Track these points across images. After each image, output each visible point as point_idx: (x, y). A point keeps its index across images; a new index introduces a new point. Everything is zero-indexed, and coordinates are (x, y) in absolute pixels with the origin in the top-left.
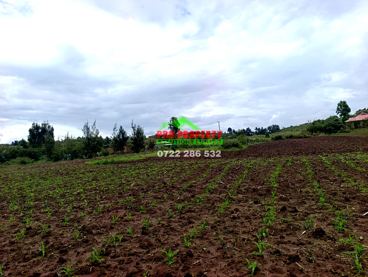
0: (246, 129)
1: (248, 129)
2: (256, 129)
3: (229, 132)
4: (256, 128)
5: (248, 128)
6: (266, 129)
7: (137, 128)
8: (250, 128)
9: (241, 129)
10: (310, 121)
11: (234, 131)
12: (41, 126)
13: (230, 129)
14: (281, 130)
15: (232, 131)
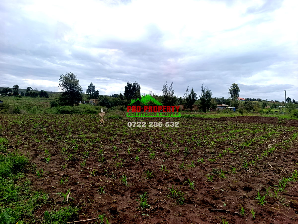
3: (287, 102)
7: (206, 90)
11: (294, 101)
12: (133, 84)
13: (289, 99)
15: (292, 101)
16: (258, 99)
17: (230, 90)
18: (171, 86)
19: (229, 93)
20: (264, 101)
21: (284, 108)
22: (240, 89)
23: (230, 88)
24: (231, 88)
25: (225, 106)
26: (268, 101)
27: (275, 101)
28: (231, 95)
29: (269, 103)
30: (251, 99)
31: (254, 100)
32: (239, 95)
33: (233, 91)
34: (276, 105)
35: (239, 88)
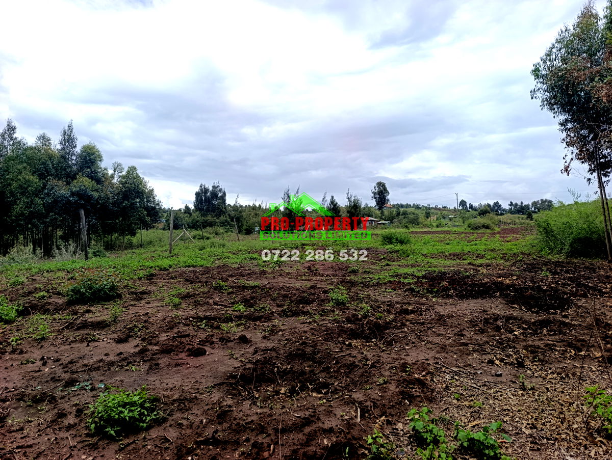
0: (492, 204)
1: (496, 204)
2: (511, 204)
3: (461, 208)
4: (511, 202)
5: (497, 202)
6: (528, 205)
8: (500, 203)
9: (484, 203)
11: (471, 206)
13: (463, 203)
14: (556, 208)
15: (468, 206)
16: (414, 204)
17: (373, 193)
18: (297, 192)
19: (372, 197)
20: (426, 207)
21: (456, 219)
22: (389, 191)
23: (374, 190)
24: (376, 190)
25: (371, 220)
26: (431, 207)
27: (441, 207)
28: (376, 201)
29: (433, 211)
30: (402, 206)
31: (408, 206)
32: (388, 200)
33: (379, 194)
34: (443, 212)
35: (388, 189)
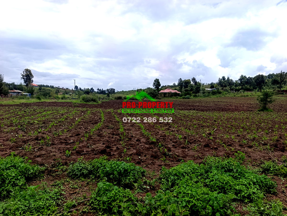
0: (90, 89)
1: (92, 89)
2: (98, 89)
3: (75, 89)
4: (98, 88)
5: (92, 88)
6: (105, 90)
8: (94, 89)
9: (86, 88)
10: (135, 89)
11: (80, 89)
13: (76, 87)
14: (116, 93)
16: (51, 86)
19: (21, 78)
20: (57, 88)
21: (73, 94)
22: (33, 75)
23: (22, 73)
24: (24, 73)
25: (18, 92)
26: (60, 88)
27: (65, 88)
28: (24, 80)
29: (61, 90)
30: (44, 86)
31: (47, 86)
32: (33, 81)
33: (26, 76)
34: (66, 91)
35: (32, 74)
